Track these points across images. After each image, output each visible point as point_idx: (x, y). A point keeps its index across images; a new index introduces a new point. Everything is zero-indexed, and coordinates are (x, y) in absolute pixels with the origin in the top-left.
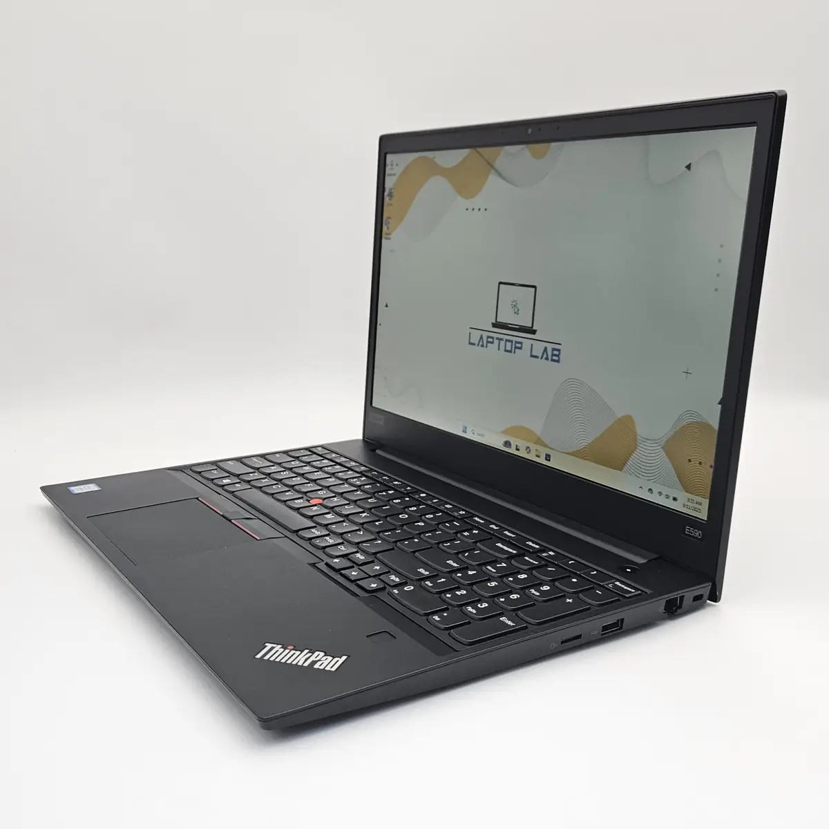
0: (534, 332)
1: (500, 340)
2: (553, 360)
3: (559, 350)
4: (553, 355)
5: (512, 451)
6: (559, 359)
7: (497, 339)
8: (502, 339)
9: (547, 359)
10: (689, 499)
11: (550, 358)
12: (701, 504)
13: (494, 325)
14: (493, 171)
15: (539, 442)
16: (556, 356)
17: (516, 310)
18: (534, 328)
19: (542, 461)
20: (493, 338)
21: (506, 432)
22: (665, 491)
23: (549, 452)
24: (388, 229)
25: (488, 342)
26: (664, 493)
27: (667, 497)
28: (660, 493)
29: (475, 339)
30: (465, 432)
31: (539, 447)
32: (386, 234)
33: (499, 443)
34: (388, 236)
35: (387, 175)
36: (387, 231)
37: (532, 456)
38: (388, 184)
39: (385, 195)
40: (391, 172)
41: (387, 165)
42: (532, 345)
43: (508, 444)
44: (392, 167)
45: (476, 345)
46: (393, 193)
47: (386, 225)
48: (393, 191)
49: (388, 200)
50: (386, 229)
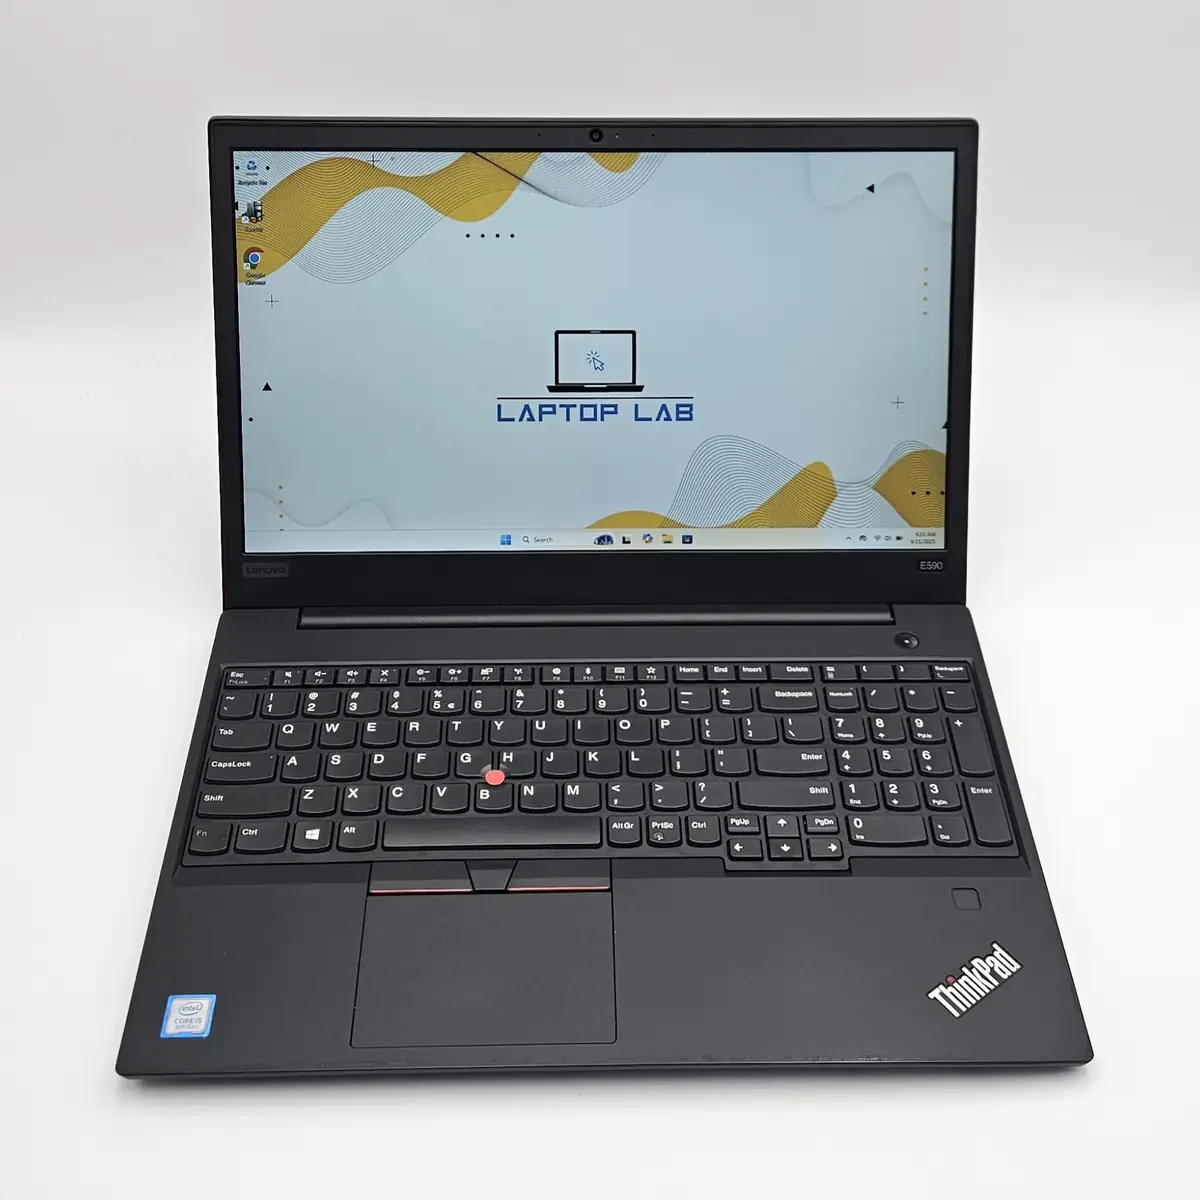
0: (640, 389)
1: (568, 407)
2: (678, 419)
3: (691, 406)
4: (678, 412)
5: (617, 546)
6: (691, 415)
7: (561, 406)
8: (575, 406)
9: (668, 419)
10: (917, 534)
11: (673, 415)
12: (934, 535)
13: (551, 389)
14: (522, 183)
15: (667, 523)
16: (685, 412)
17: (598, 364)
18: (638, 384)
19: (677, 545)
20: (554, 406)
21: (598, 525)
22: (883, 532)
23: (687, 532)
24: (253, 267)
25: (541, 413)
26: (882, 540)
27: (888, 538)
28: (878, 538)
29: (513, 409)
30: (509, 543)
31: (669, 532)
32: (249, 275)
33: (586, 542)
34: (255, 279)
35: (240, 183)
36: (253, 272)
37: (658, 545)
38: (244, 197)
39: (238, 214)
40: (251, 179)
41: (238, 168)
42: (636, 406)
43: (601, 540)
44: (251, 171)
45: (517, 420)
46: (261, 211)
47: (247, 261)
48: (259, 208)
49: (247, 222)
50: (249, 268)
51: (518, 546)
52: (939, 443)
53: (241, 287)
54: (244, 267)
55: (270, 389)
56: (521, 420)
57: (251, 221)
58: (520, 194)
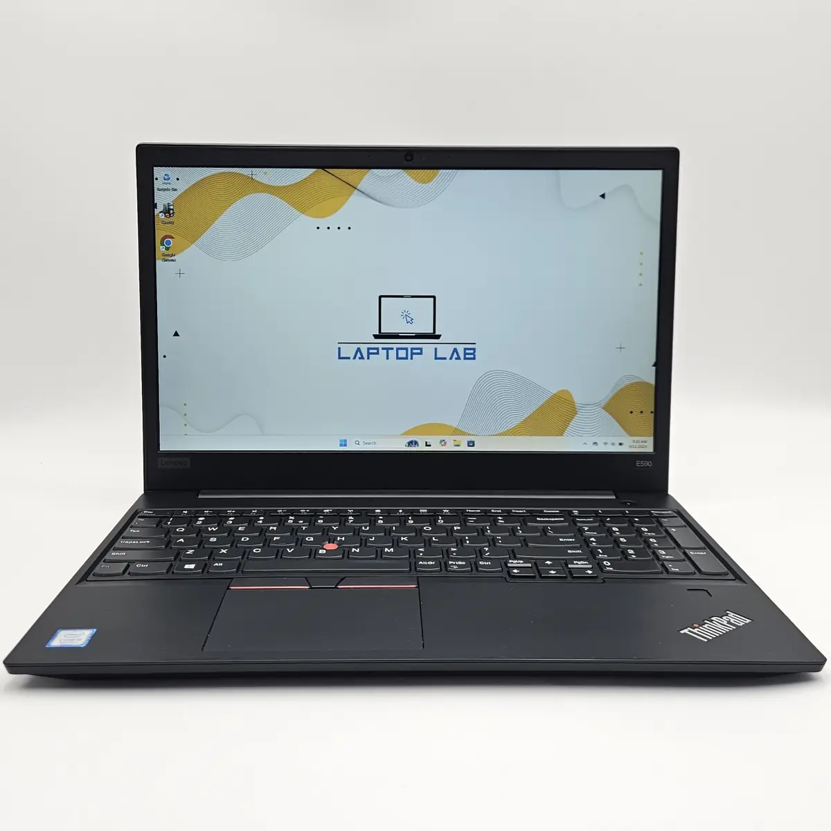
0: (438, 337)
1: (388, 349)
2: (465, 358)
3: (474, 349)
4: (465, 354)
5: (421, 448)
6: (475, 356)
7: (383, 349)
8: (392, 349)
9: (458, 358)
10: (634, 441)
11: (462, 355)
12: (645, 442)
13: (376, 337)
14: (356, 191)
15: (457, 432)
16: (470, 354)
17: (409, 319)
18: (437, 333)
19: (464, 448)
20: (377, 349)
21: (407, 433)
22: (610, 440)
23: (471, 438)
24: (167, 249)
25: (369, 354)
26: (609, 442)
27: (613, 444)
28: (606, 444)
29: (349, 351)
30: (345, 445)
31: (458, 438)
32: (164, 255)
33: (399, 445)
34: (168, 257)
35: (159, 190)
36: (167, 252)
37: (450, 447)
38: (161, 199)
39: (156, 211)
40: (165, 187)
41: (157, 179)
42: (436, 349)
43: (410, 443)
44: (166, 181)
45: (352, 358)
46: (173, 210)
47: (162, 245)
48: (172, 207)
49: (163, 217)
50: (164, 250)
51: (352, 447)
52: (650, 377)
53: (159, 263)
54: (160, 249)
55: (174, 335)
57: (166, 216)
58: (355, 198)
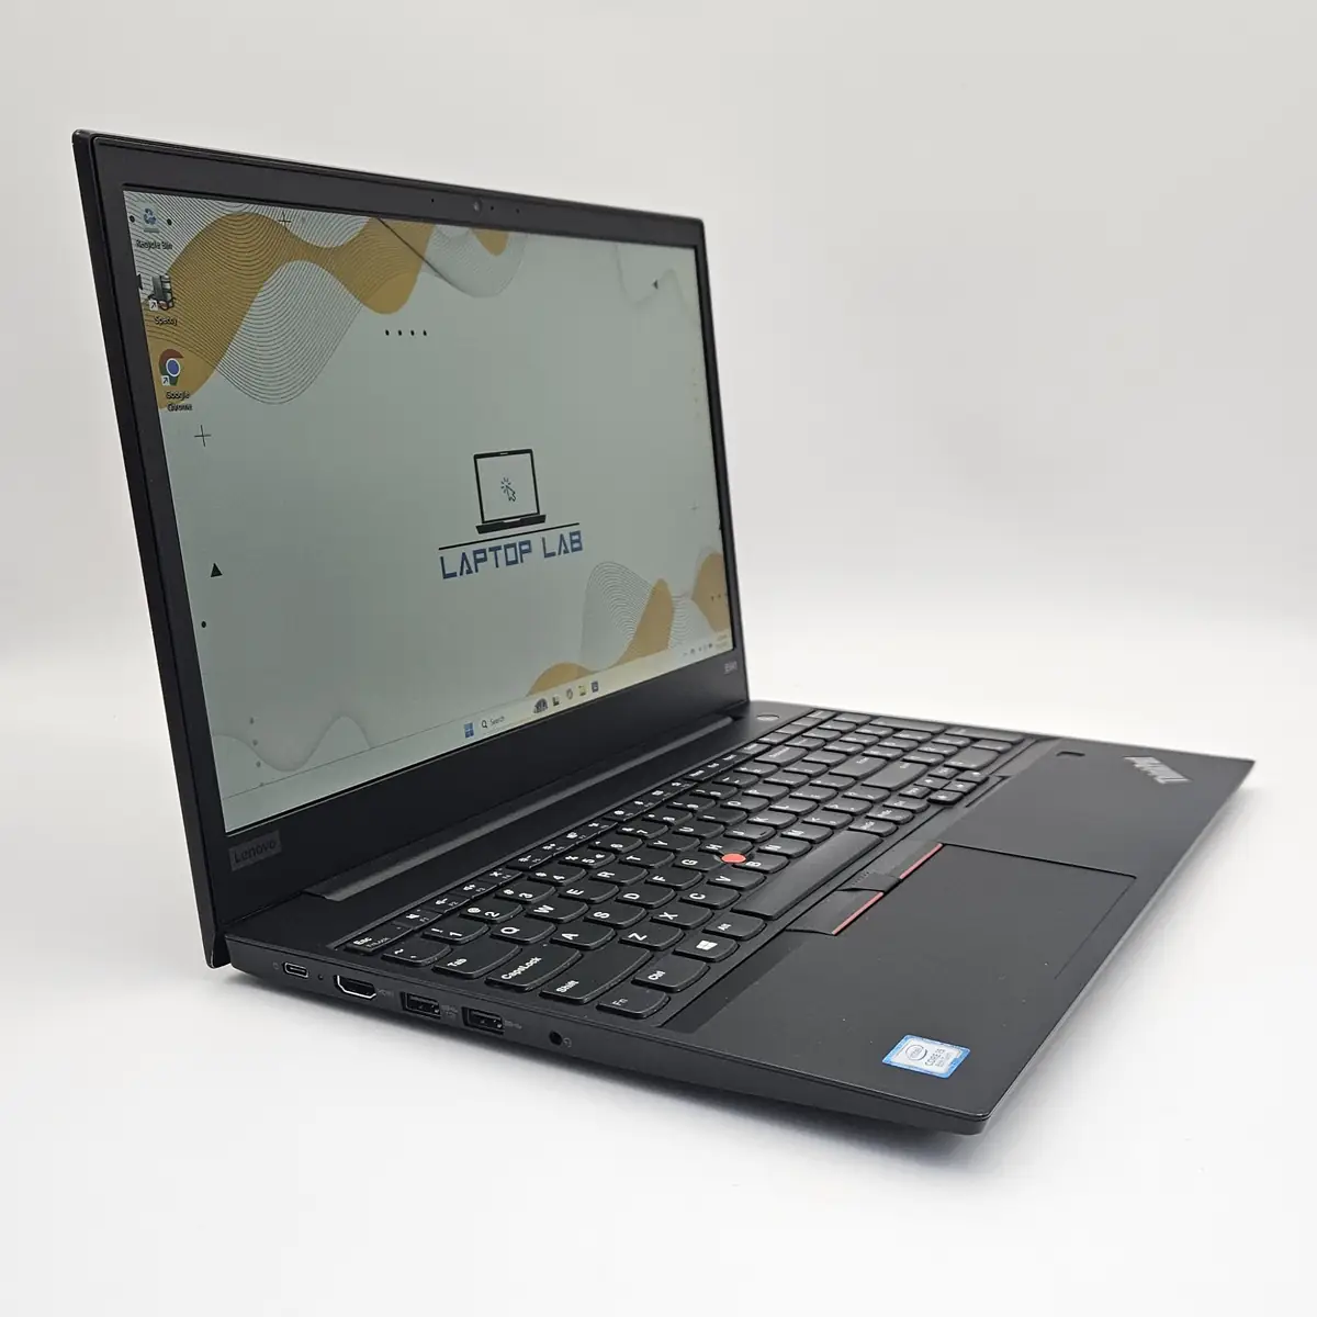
0: (541, 519)
1: (495, 550)
2: (574, 550)
3: (578, 533)
4: (573, 542)
5: (551, 710)
6: (581, 544)
7: (491, 550)
8: (499, 548)
9: (566, 551)
10: (718, 639)
11: (569, 548)
12: (725, 637)
13: (481, 530)
14: (424, 266)
15: (580, 672)
17: (511, 492)
18: (541, 514)
19: (591, 696)
20: (483, 551)
21: (534, 690)
22: (702, 643)
23: (594, 678)
24: (174, 381)
25: (477, 561)
26: (702, 646)
27: (705, 647)
28: (700, 649)
29: (453, 564)
30: (472, 733)
31: (582, 681)
32: (170, 396)
34: (179, 401)
35: (139, 244)
36: (174, 390)
37: (577, 701)
38: (149, 267)
39: (144, 294)
40: (150, 238)
41: (132, 219)
42: (543, 540)
43: (541, 705)
44: (149, 226)
45: (458, 574)
46: (170, 291)
47: (164, 372)
48: (168, 286)
49: (156, 309)
50: (168, 384)
51: (481, 734)
53: (163, 412)
54: (162, 383)
55: (213, 576)
56: (461, 574)
57: (160, 307)
